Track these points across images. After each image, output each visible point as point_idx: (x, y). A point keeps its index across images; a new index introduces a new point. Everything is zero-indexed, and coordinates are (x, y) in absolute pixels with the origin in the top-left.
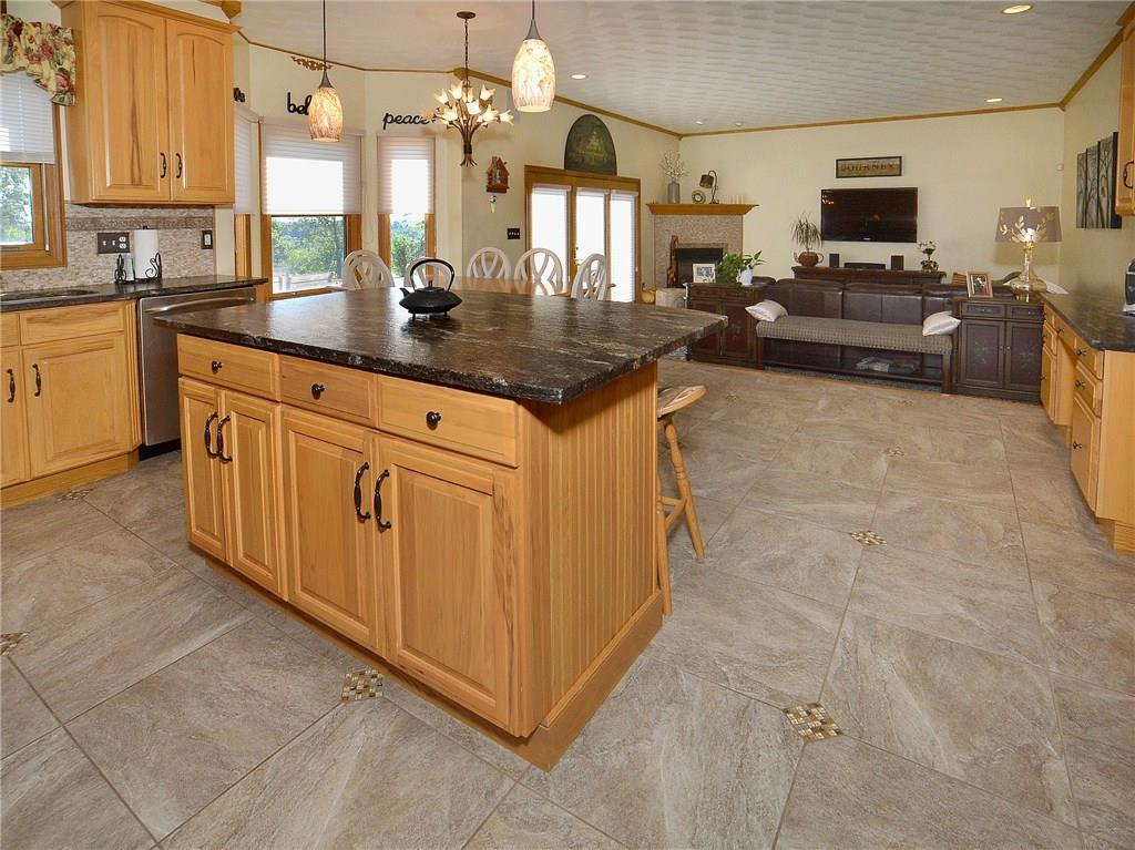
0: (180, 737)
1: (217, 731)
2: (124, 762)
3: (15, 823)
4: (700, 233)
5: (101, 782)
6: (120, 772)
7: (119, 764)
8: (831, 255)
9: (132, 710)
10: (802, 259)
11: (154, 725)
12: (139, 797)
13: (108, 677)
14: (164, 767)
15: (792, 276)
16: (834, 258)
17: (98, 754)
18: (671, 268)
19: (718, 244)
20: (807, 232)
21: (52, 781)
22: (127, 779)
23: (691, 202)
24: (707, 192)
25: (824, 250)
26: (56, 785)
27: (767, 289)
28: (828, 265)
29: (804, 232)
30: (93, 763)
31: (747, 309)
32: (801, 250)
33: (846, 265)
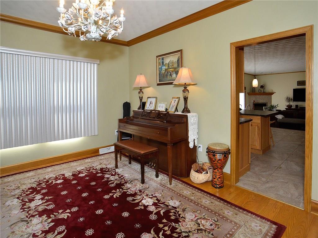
4: (261, 99)
8: (296, 105)
10: (288, 106)
15: (285, 110)
16: (297, 106)
18: (253, 108)
19: (265, 103)
20: (289, 99)
23: (258, 92)
24: (262, 89)
25: (294, 104)
27: (280, 112)
28: (295, 108)
29: (288, 99)
31: (275, 116)
32: (288, 104)
33: (300, 108)
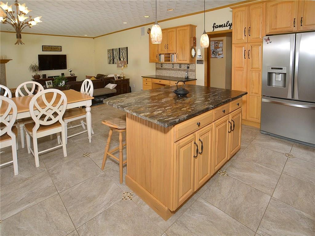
0: (248, 201)
1: (244, 194)
2: (259, 210)
3: (284, 226)
5: (266, 213)
6: (262, 210)
7: (260, 211)
9: (244, 216)
11: (247, 208)
12: (265, 203)
13: (234, 229)
14: (257, 201)
16: (45, 76)
17: (260, 217)
21: (271, 225)
22: (263, 208)
25: (41, 73)
26: (272, 223)
30: (263, 217)
32: (34, 74)
33: (48, 77)
